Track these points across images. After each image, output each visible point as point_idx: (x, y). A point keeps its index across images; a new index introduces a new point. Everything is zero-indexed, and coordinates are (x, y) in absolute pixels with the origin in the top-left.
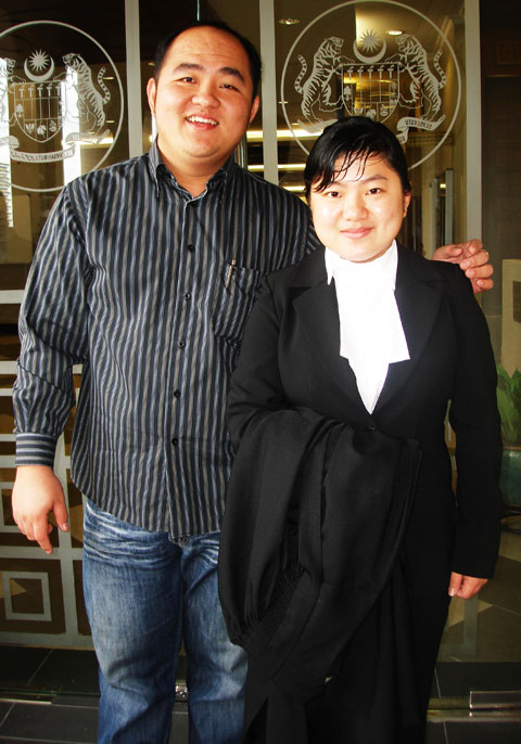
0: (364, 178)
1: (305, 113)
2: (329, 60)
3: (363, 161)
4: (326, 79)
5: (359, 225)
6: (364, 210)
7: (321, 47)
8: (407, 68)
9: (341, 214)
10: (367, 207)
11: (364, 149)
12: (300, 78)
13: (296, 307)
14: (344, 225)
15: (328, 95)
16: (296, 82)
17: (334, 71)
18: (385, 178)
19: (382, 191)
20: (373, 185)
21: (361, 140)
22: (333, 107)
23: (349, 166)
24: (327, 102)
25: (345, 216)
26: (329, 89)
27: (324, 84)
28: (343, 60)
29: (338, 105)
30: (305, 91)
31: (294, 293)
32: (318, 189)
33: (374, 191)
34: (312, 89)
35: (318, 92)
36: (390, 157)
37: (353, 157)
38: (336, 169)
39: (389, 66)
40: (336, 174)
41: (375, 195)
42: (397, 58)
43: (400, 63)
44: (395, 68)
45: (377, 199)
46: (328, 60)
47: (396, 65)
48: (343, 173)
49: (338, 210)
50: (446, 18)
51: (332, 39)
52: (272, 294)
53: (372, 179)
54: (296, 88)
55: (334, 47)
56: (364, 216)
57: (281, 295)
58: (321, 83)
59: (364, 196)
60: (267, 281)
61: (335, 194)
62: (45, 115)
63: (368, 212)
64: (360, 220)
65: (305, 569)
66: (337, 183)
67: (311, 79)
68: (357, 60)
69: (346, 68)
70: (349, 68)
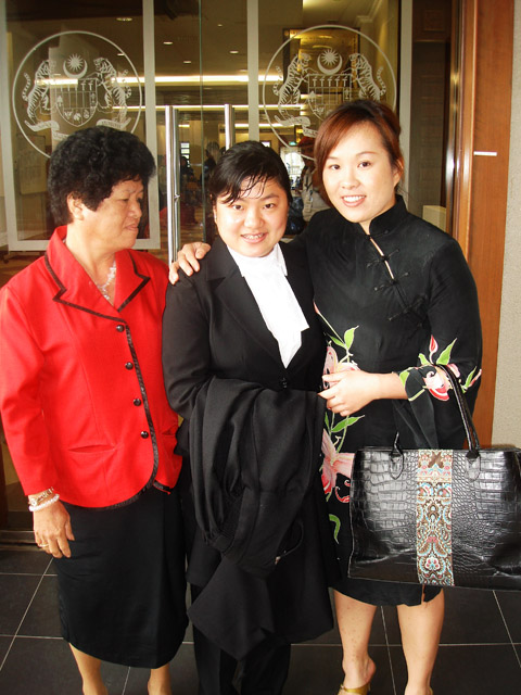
0: (263, 196)
1: (280, 110)
2: (299, 71)
3: (263, 183)
4: (296, 85)
5: (257, 232)
6: (261, 221)
7: (293, 61)
9: (243, 222)
11: (263, 174)
14: (244, 231)
15: (297, 97)
16: (275, 87)
18: (277, 196)
19: (274, 206)
20: (268, 202)
22: (302, 107)
23: (252, 187)
24: (297, 103)
25: (246, 224)
26: (300, 93)
27: (295, 88)
28: (309, 71)
32: (225, 202)
33: (268, 206)
34: (286, 92)
35: (290, 95)
38: (243, 188)
40: (242, 192)
41: (269, 209)
45: (271, 212)
48: (248, 192)
49: (240, 220)
54: (275, 91)
55: (303, 61)
56: (262, 225)
58: (292, 88)
59: (261, 210)
61: (238, 207)
62: (80, 105)
63: (264, 222)
64: (258, 228)
65: (245, 486)
66: (242, 199)
67: (286, 85)
68: (320, 72)
69: (311, 78)
70: (313, 77)
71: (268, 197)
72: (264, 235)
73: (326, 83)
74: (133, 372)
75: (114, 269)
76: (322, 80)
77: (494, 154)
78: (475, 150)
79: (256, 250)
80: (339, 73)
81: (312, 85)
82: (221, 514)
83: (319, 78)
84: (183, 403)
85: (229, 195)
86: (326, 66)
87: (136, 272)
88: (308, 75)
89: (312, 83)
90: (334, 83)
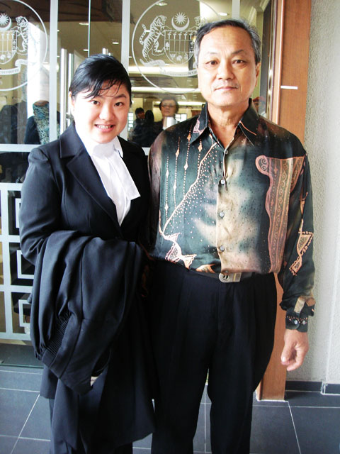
1: (144, 56)
2: (159, 28)
4: (156, 38)
7: (154, 21)
12: (142, 37)
15: (157, 46)
16: (140, 39)
17: (161, 34)
19: (123, 104)
22: (160, 53)
24: (156, 50)
26: (158, 43)
27: (155, 40)
28: (165, 28)
29: (163, 52)
30: (145, 43)
34: (149, 43)
35: (152, 44)
39: (190, 33)
42: (195, 29)
43: (196, 31)
44: (193, 34)
46: (157, 27)
50: (252, 8)
51: (161, 16)
53: (120, 97)
54: (140, 42)
55: (161, 21)
58: (153, 40)
61: (96, 102)
62: (5, 49)
63: (115, 116)
64: (110, 120)
65: (71, 313)
67: (148, 37)
68: (173, 29)
69: (167, 33)
70: (169, 32)
72: (113, 126)
73: (177, 37)
76: (175, 35)
77: (296, 88)
78: (281, 84)
80: (187, 29)
81: (167, 38)
83: (173, 33)
84: (32, 251)
85: (90, 92)
86: (178, 25)
88: (164, 31)
89: (167, 36)
90: (183, 37)
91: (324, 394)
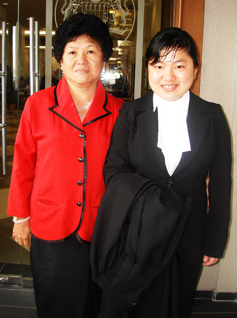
0: (174, 60)
3: (175, 52)
4: (75, 8)
5: (170, 83)
6: (174, 77)
8: (111, 6)
9: (162, 77)
10: (175, 75)
11: (175, 46)
12: (64, 7)
13: (138, 121)
14: (163, 82)
16: (62, 9)
17: (79, 5)
18: (186, 61)
19: (183, 67)
20: (179, 64)
21: (174, 41)
23: (167, 54)
25: (164, 78)
30: (66, 13)
31: (137, 113)
32: (152, 64)
33: (179, 67)
34: (69, 12)
35: (71, 14)
36: (189, 50)
37: (170, 49)
38: (161, 55)
39: (103, 4)
40: (161, 58)
41: (179, 69)
43: (108, 3)
44: (106, 5)
45: (181, 71)
47: (107, 4)
48: (164, 57)
49: (160, 76)
52: (127, 113)
54: (62, 11)
56: (173, 79)
57: (131, 114)
58: (73, 10)
59: (174, 69)
60: (125, 107)
61: (160, 67)
63: (176, 77)
64: (171, 81)
66: (161, 62)
67: (68, 8)
68: (90, 1)
70: (85, 4)
71: (179, 61)
72: (177, 86)
73: (93, 7)
74: (83, 164)
75: (90, 104)
76: (91, 6)
79: (171, 95)
82: (110, 265)
83: (89, 4)
85: (153, 60)
87: (104, 107)
88: (82, 3)
89: (84, 7)
90: (97, 8)
91: (215, 300)
